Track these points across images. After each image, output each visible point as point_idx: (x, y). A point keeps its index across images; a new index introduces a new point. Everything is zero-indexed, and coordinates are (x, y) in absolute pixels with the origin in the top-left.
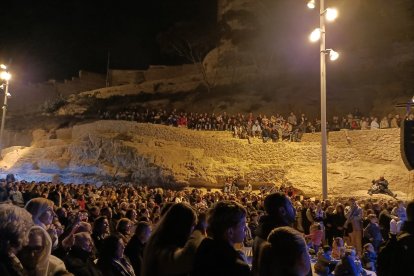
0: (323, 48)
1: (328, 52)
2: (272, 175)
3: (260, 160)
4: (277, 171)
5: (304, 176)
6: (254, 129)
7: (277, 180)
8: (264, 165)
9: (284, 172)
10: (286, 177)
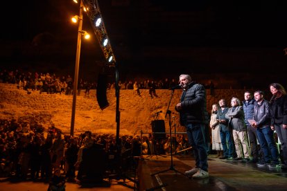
0: (80, 29)
1: (83, 33)
2: (41, 118)
3: (35, 107)
4: (45, 116)
5: (65, 119)
6: (37, 84)
7: (45, 123)
8: (36, 111)
9: (51, 116)
10: (52, 120)
